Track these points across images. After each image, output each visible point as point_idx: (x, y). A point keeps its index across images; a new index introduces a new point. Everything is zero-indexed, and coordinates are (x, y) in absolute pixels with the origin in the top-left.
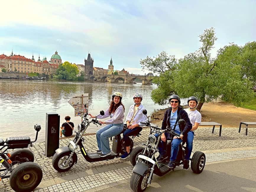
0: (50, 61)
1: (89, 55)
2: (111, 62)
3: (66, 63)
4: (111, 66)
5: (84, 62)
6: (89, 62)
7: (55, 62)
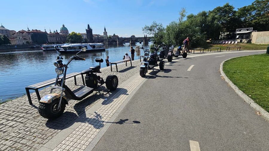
0: (60, 33)
1: (88, 25)
2: (105, 30)
3: (73, 33)
4: (105, 33)
5: (86, 31)
6: (89, 31)
7: (64, 33)
